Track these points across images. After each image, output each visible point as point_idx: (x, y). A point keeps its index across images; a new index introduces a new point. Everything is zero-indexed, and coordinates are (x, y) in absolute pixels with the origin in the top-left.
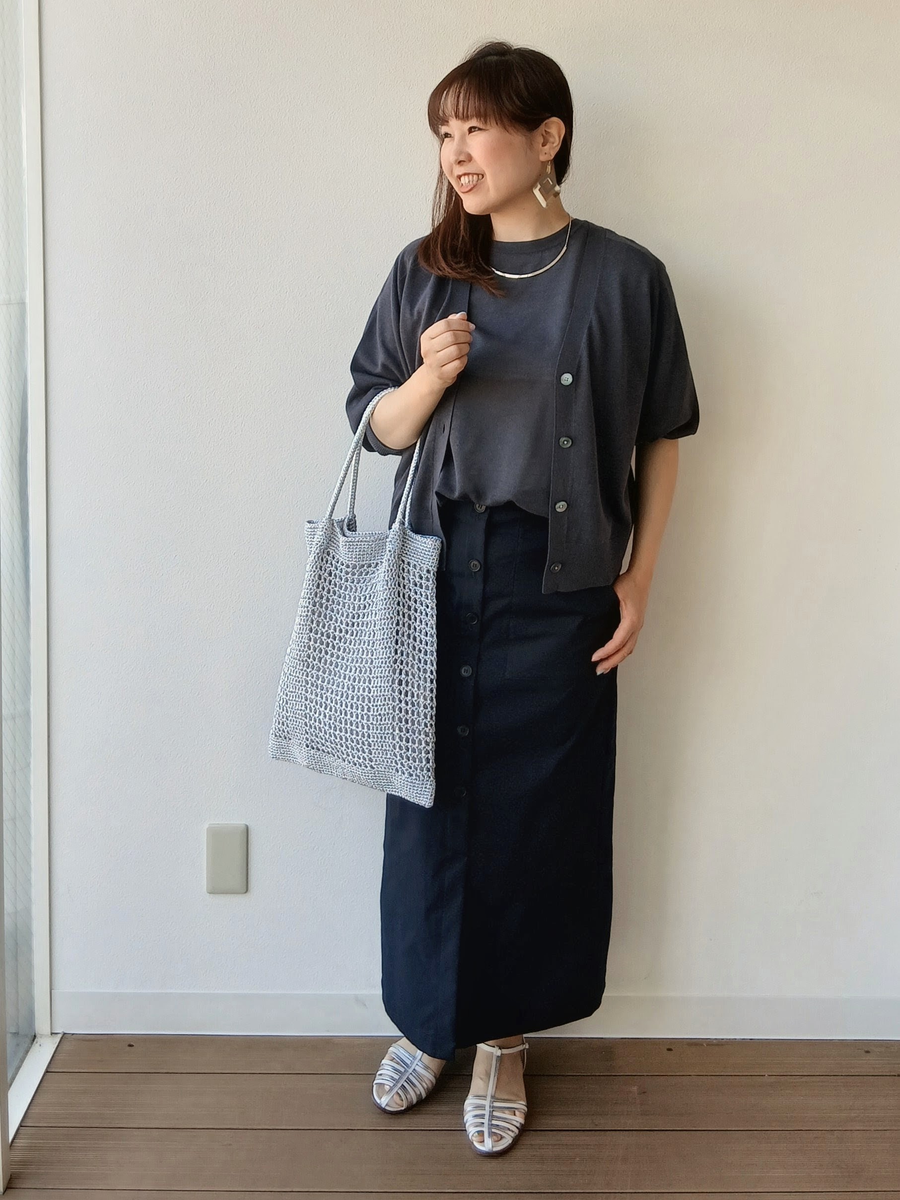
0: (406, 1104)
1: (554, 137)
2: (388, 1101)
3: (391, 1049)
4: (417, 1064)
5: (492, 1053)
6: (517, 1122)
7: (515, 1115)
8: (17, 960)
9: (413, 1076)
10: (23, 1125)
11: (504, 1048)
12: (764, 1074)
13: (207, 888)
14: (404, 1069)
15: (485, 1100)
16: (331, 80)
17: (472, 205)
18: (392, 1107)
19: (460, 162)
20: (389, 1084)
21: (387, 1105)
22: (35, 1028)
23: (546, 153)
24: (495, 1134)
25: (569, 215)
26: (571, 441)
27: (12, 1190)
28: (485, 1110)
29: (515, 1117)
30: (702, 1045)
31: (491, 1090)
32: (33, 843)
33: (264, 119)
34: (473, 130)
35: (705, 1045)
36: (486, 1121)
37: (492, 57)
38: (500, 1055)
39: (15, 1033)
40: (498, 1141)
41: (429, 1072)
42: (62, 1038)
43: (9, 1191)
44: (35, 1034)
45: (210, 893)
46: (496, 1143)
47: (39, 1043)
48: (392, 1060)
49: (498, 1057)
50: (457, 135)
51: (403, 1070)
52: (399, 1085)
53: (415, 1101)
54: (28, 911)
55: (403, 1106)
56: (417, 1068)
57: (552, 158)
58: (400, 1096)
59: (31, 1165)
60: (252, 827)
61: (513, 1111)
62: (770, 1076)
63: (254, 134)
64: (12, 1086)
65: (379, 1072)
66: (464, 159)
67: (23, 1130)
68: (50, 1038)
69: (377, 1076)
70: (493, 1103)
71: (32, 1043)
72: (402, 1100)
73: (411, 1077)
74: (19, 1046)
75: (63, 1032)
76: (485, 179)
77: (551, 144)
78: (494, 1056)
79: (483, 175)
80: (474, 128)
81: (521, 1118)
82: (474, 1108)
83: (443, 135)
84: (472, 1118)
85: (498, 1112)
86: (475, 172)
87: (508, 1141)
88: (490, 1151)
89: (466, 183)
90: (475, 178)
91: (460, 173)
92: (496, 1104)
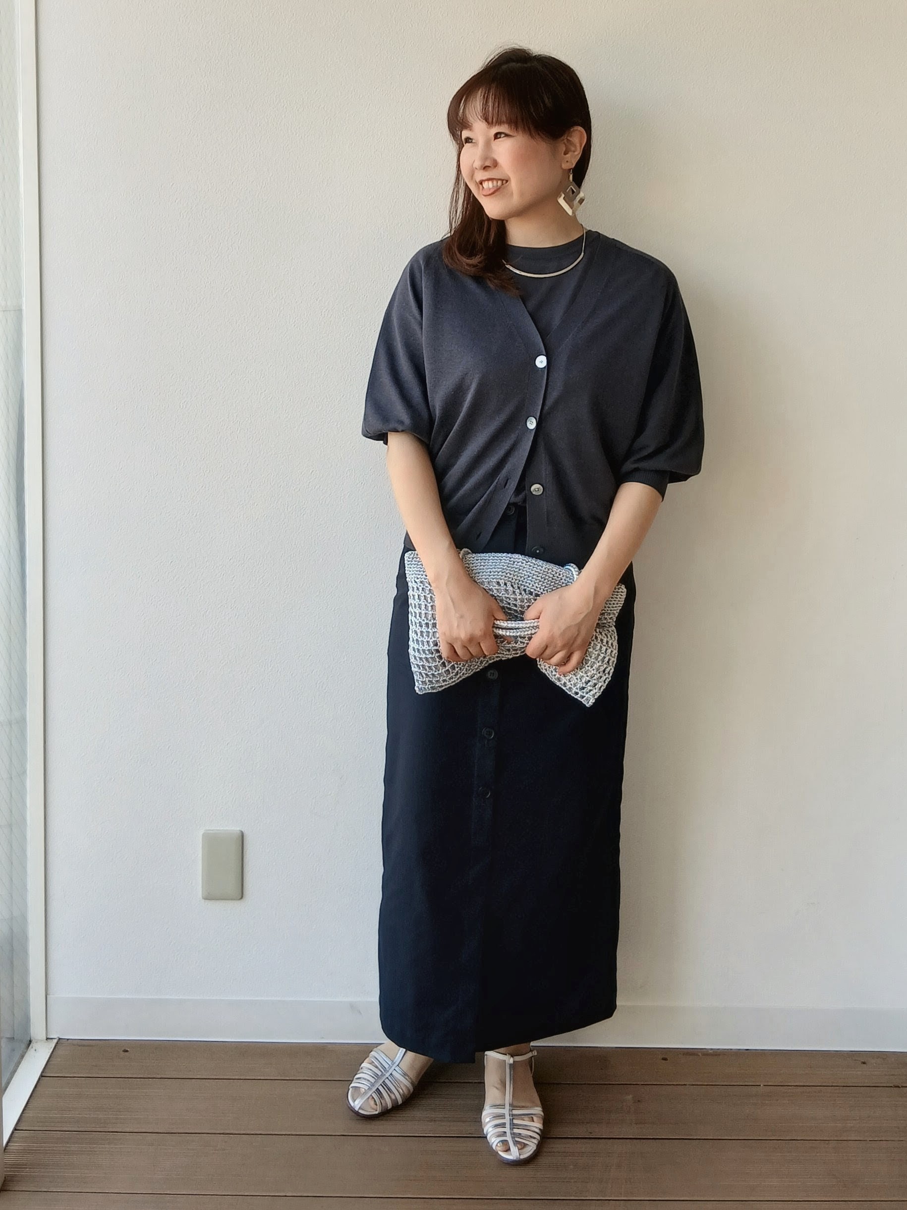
0: (381, 1109)
1: (576, 146)
2: (362, 1104)
3: (372, 1053)
4: (395, 1069)
6: (537, 1128)
7: (533, 1121)
8: (12, 963)
9: (389, 1080)
10: (18, 1128)
11: (516, 1055)
12: (759, 1084)
13: (202, 894)
14: (381, 1073)
15: (504, 1108)
16: (327, 85)
18: (365, 1111)
20: (364, 1087)
21: (360, 1108)
22: (30, 1034)
24: (519, 1143)
25: (584, 227)
27: (5, 1192)
28: (505, 1119)
29: (534, 1123)
30: (698, 1055)
31: (508, 1099)
32: (28, 848)
33: (260, 125)
34: (500, 136)
35: (701, 1055)
36: (507, 1130)
37: (512, 63)
38: (513, 1063)
40: (525, 1148)
41: (406, 1079)
42: (57, 1043)
44: (31, 1039)
45: (205, 899)
46: (522, 1151)
47: (34, 1048)
48: (372, 1063)
49: (511, 1064)
50: (480, 141)
51: (379, 1073)
52: (374, 1089)
53: (390, 1106)
54: (24, 916)
55: (377, 1111)
56: (394, 1073)
57: (573, 166)
58: (375, 1101)
59: (25, 1168)
60: (246, 833)
61: (532, 1118)
62: (764, 1086)
64: (7, 1090)
65: (357, 1076)
66: (490, 165)
67: (17, 1134)
68: (46, 1043)
69: (354, 1080)
70: (512, 1112)
71: (28, 1048)
72: (376, 1105)
73: (387, 1081)
74: (14, 1050)
75: (59, 1037)
76: (508, 185)
77: (572, 153)
78: (507, 1064)
79: (508, 181)
80: (502, 134)
81: (540, 1123)
82: (493, 1118)
83: (465, 139)
84: (493, 1128)
85: (517, 1120)
86: (499, 177)
87: (533, 1147)
88: (519, 1159)
89: (488, 188)
90: (499, 182)
91: (484, 178)
92: (515, 1112)
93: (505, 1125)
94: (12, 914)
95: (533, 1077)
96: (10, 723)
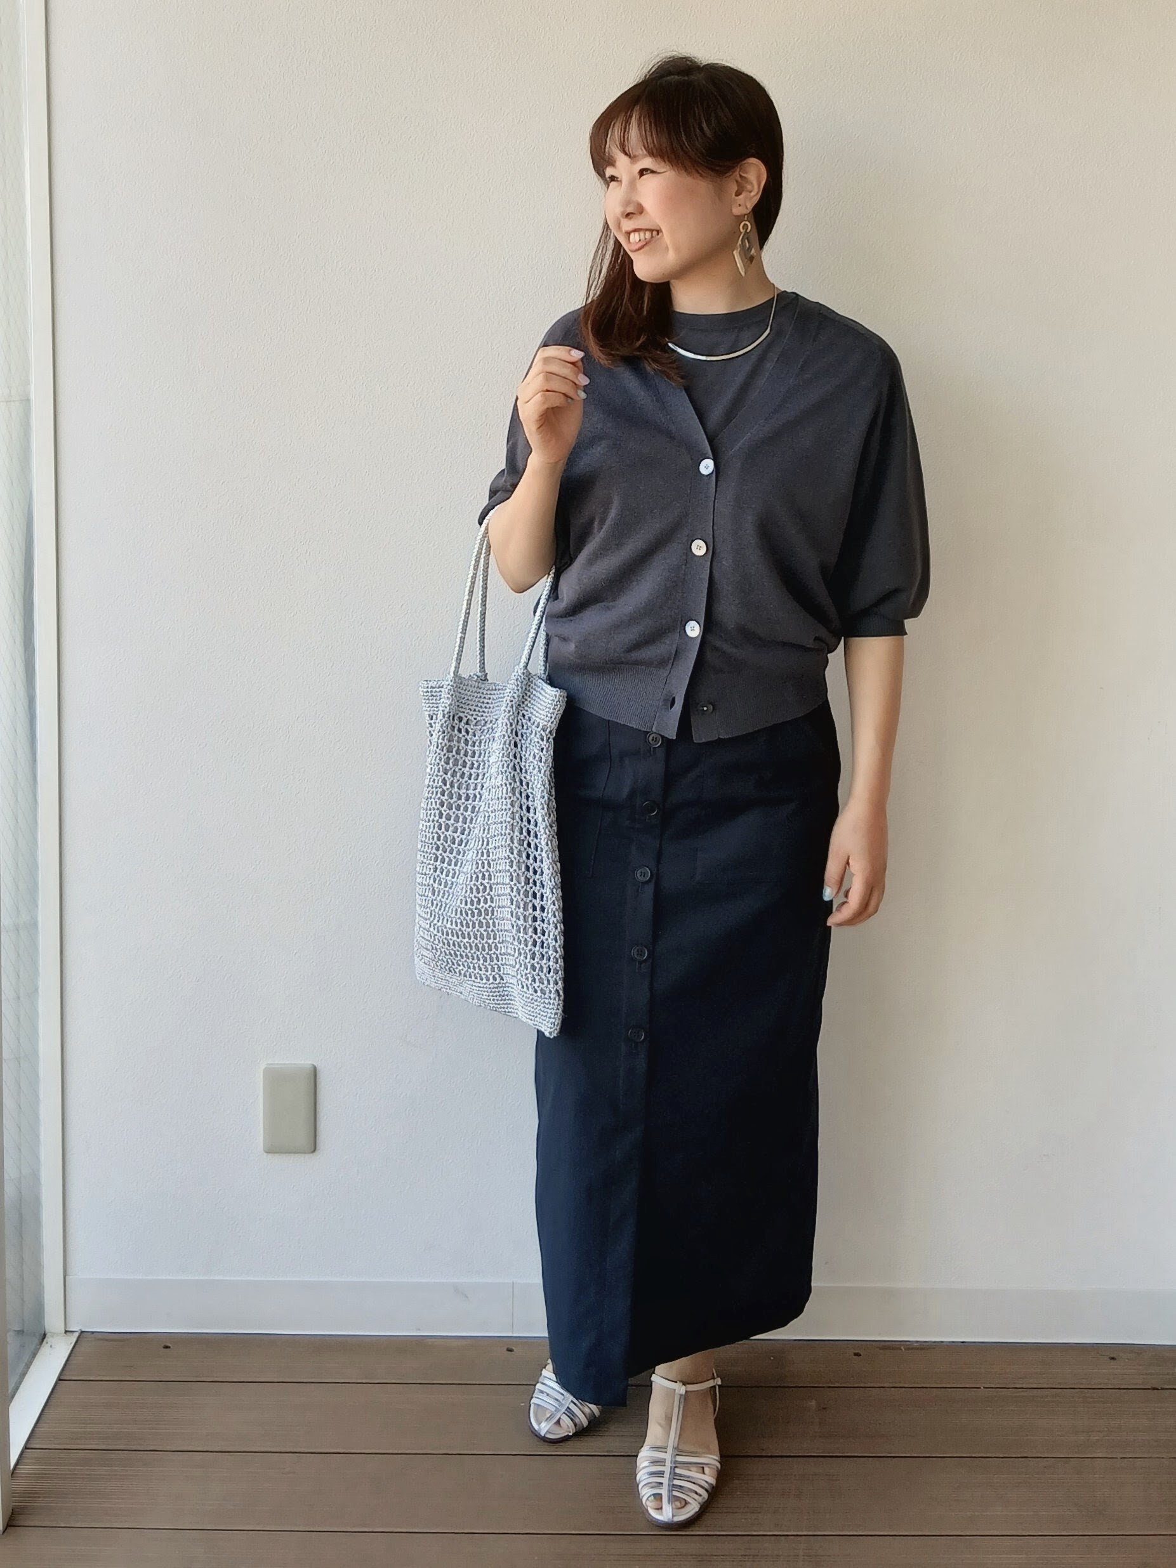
1: (754, 184)
2: (551, 1429)
5: (675, 1390)
6: (706, 1482)
7: (703, 1473)
8: (21, 1236)
10: (29, 1447)
11: (689, 1384)
12: (979, 1387)
13: (264, 1146)
15: (666, 1452)
17: (645, 270)
18: (554, 1435)
19: (628, 215)
21: (547, 1433)
22: (44, 1324)
23: (740, 205)
24: (677, 1498)
25: (774, 285)
27: (12, 1528)
28: (665, 1466)
29: (703, 1475)
30: (900, 1349)
31: (672, 1439)
34: (644, 173)
35: (904, 1350)
36: (665, 1481)
37: (673, 77)
38: (684, 1393)
39: (19, 1331)
40: (683, 1507)
42: (79, 1337)
43: (10, 1530)
44: (45, 1331)
45: (267, 1152)
46: (678, 1510)
47: (49, 1344)
49: (681, 1395)
50: (625, 179)
54: (36, 1178)
57: (748, 212)
59: (39, 1497)
60: (319, 1068)
61: (702, 1468)
64: (15, 1398)
65: (537, 1389)
66: (634, 211)
67: (28, 1453)
68: (64, 1338)
70: (675, 1458)
71: (41, 1343)
74: (23, 1347)
75: (81, 1330)
76: (660, 237)
77: (748, 194)
78: (676, 1394)
79: (658, 231)
80: (646, 170)
81: (712, 1477)
82: (652, 1463)
83: (609, 177)
84: (648, 1476)
85: (681, 1468)
86: (647, 227)
87: (694, 1507)
88: (670, 1521)
89: (638, 240)
90: (648, 235)
91: (629, 229)
92: (679, 1459)
93: (663, 1474)
94: (20, 1173)
96: (16, 928)
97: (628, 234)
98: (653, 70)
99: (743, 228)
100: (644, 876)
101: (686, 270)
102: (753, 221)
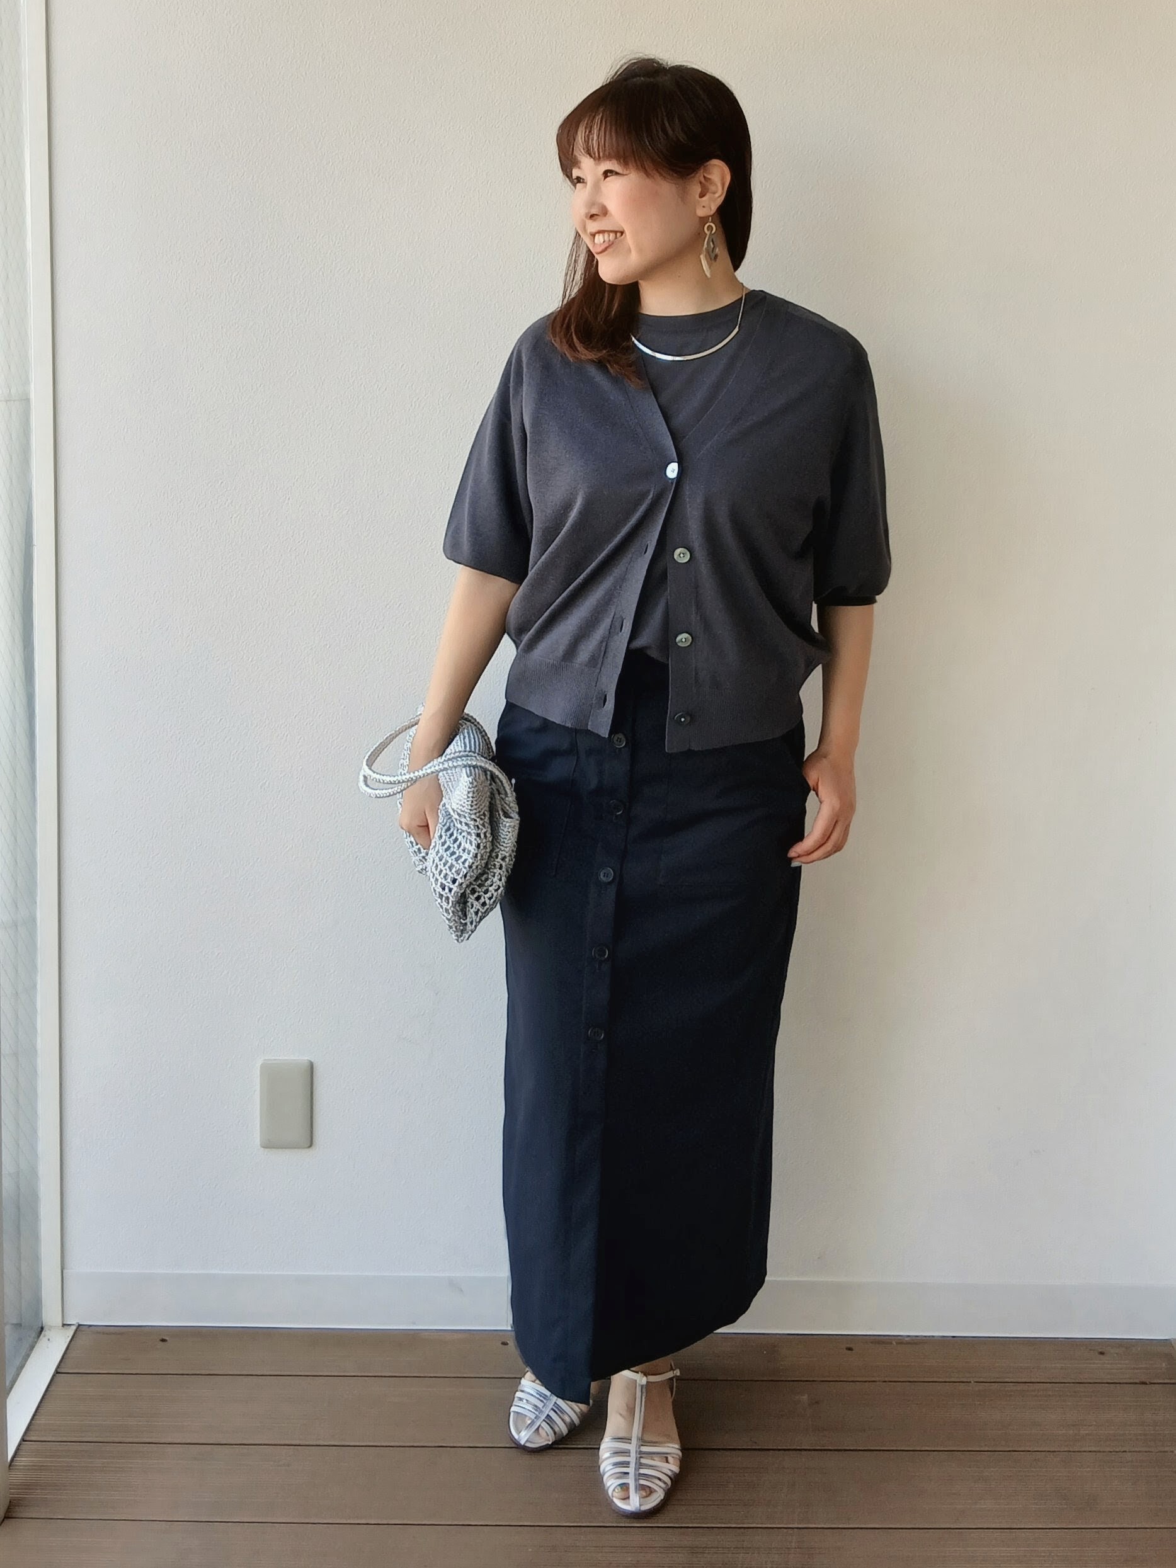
0: (554, 1439)
1: (716, 185)
2: (529, 1436)
6: (670, 1470)
7: (667, 1462)
8: (19, 1230)
10: (28, 1439)
11: (650, 1375)
13: (260, 1143)
15: (630, 1443)
17: (610, 271)
18: (534, 1443)
19: (592, 216)
21: (527, 1440)
22: (42, 1319)
23: (704, 207)
24: (643, 1487)
25: (744, 286)
26: (688, 554)
27: (10, 1520)
28: (630, 1456)
29: (667, 1464)
30: (891, 1343)
31: (636, 1431)
32: (39, 1061)
34: (609, 174)
35: (895, 1343)
36: (631, 1470)
37: (638, 78)
39: (17, 1324)
40: (647, 1496)
42: (76, 1330)
43: (7, 1522)
44: (42, 1324)
46: (644, 1499)
47: (47, 1337)
49: (645, 1385)
50: (589, 180)
52: (542, 1414)
54: (34, 1171)
55: (548, 1440)
57: (712, 213)
58: (545, 1430)
59: (37, 1489)
60: (318, 1064)
61: (665, 1457)
62: (977, 1382)
63: (320, 183)
64: (12, 1392)
66: (598, 213)
67: (25, 1445)
68: (62, 1331)
70: (639, 1448)
71: (39, 1337)
72: (547, 1434)
74: (21, 1339)
75: (78, 1323)
76: (624, 238)
77: (712, 195)
78: (637, 1385)
79: (622, 233)
80: (611, 171)
81: (675, 1465)
82: (614, 1453)
83: (575, 179)
84: (612, 1467)
85: (647, 1459)
86: (612, 229)
87: (660, 1496)
88: (638, 1511)
89: (602, 241)
90: (612, 235)
91: (594, 230)
92: (644, 1449)
93: (629, 1464)
94: (19, 1168)
95: (673, 1402)
96: (15, 925)
97: (593, 235)
98: (621, 70)
99: (708, 230)
100: (607, 877)
101: (653, 269)
102: (718, 222)
